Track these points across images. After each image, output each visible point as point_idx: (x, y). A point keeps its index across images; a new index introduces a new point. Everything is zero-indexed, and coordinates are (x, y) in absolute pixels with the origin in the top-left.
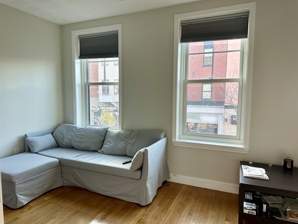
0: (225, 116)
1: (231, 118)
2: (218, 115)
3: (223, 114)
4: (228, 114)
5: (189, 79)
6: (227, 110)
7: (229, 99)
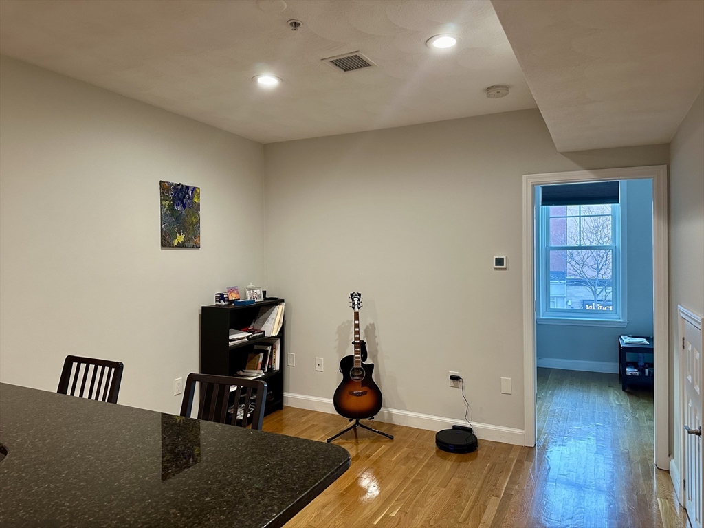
0: (570, 301)
1: (581, 306)
2: (555, 300)
3: (564, 297)
4: (576, 297)
5: (552, 245)
6: (573, 289)
7: (577, 266)
